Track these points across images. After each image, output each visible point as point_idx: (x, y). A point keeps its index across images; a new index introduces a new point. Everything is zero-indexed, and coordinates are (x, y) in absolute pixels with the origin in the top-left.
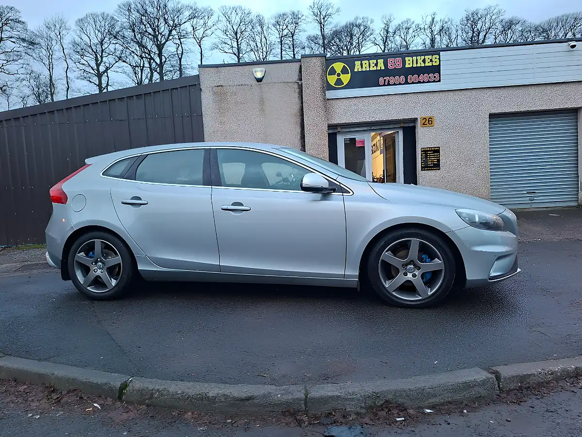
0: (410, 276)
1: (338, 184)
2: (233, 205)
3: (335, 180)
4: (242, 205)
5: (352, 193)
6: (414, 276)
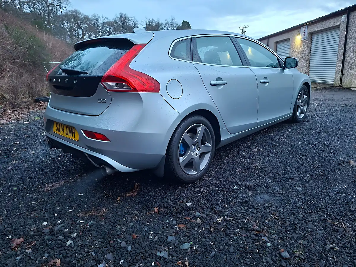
2: (264, 79)
4: (267, 79)
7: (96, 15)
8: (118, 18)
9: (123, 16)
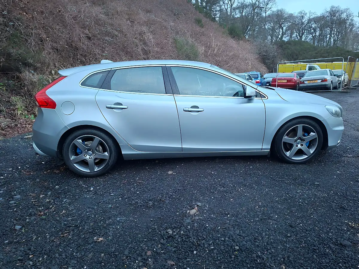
0: (299, 146)
1: (258, 92)
2: (191, 108)
3: (256, 89)
4: (198, 108)
5: (267, 98)
6: (302, 145)
7: (303, 12)
8: (327, 12)
9: (333, 9)
